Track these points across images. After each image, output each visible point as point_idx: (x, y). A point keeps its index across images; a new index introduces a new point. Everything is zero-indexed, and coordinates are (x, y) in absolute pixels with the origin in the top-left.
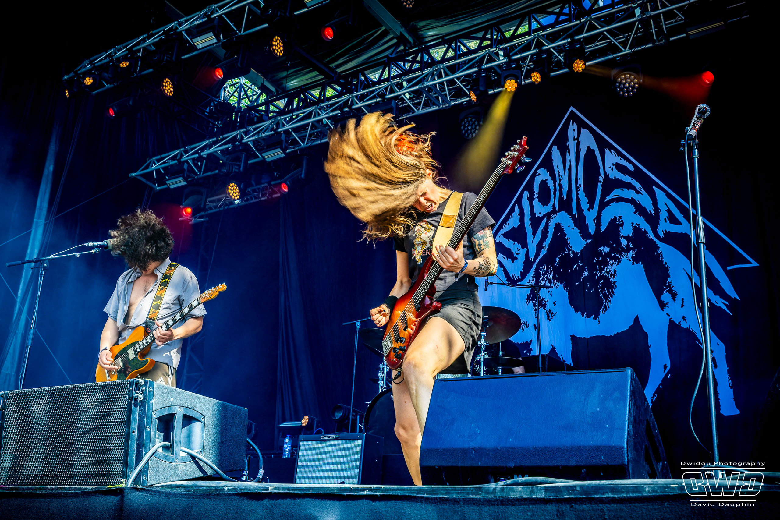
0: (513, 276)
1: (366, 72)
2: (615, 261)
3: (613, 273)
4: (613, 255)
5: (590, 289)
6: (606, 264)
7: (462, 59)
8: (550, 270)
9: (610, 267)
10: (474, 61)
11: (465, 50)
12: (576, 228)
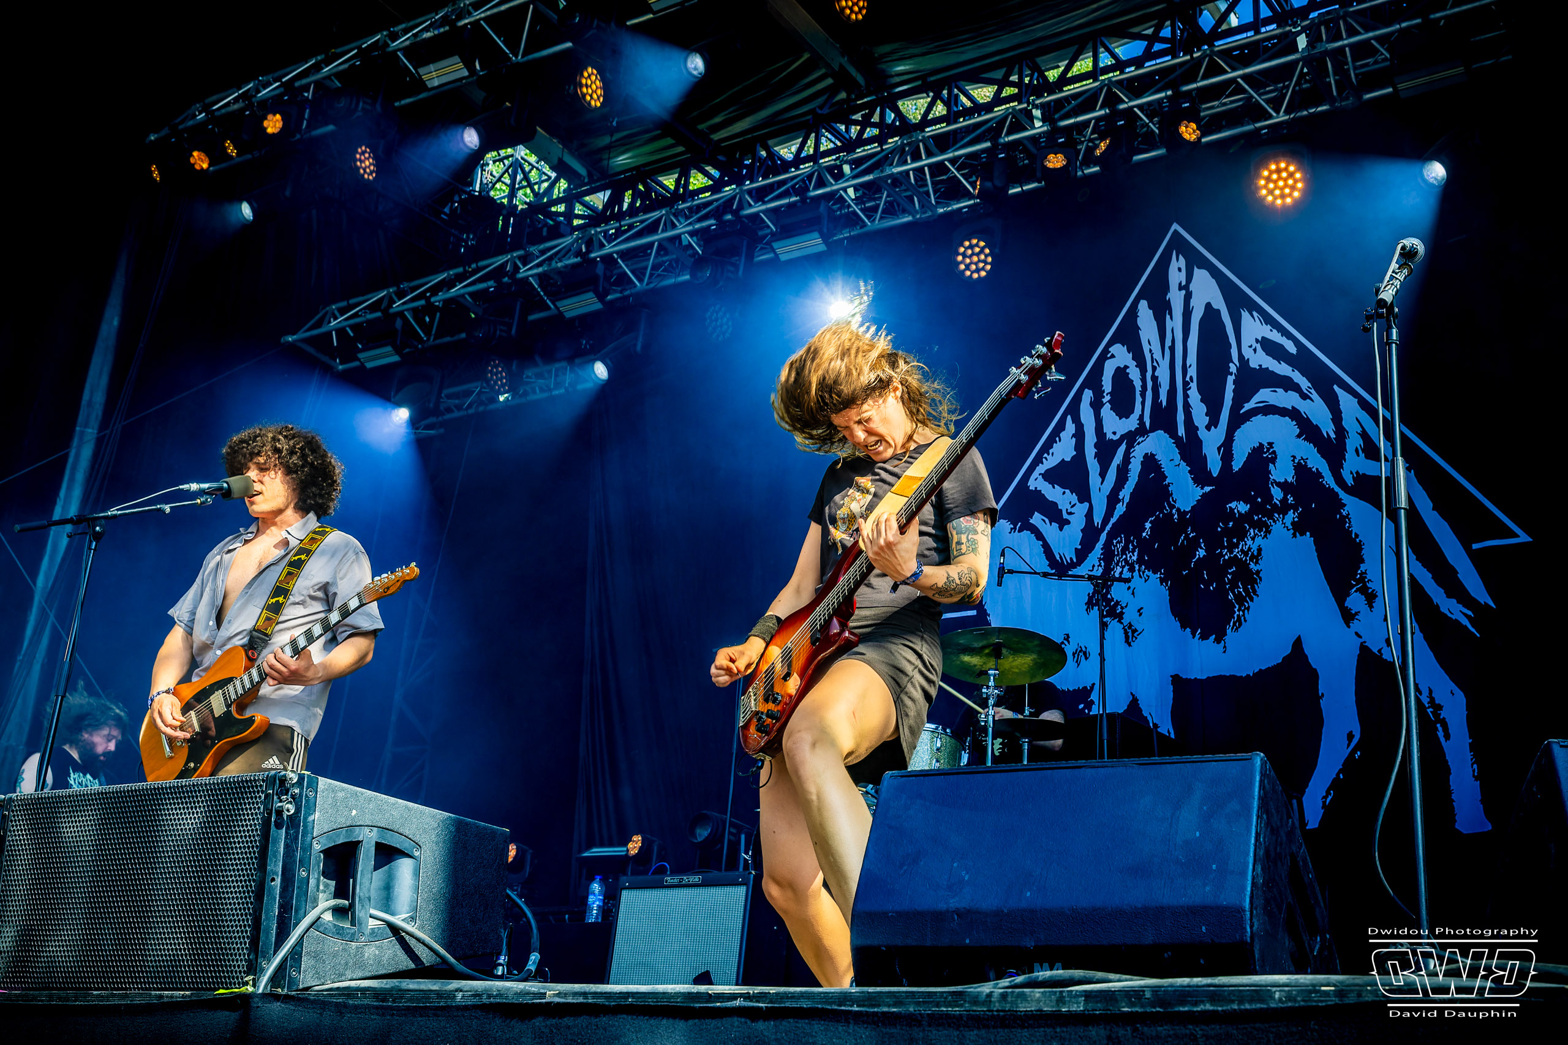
0: (1061, 557)
1: (770, 142)
2: (1260, 531)
3: (1255, 553)
4: (1256, 518)
5: (1208, 584)
6: (1242, 536)
7: (962, 123)
8: (1133, 545)
9: (1249, 542)
10: (983, 128)
11: (968, 104)
12: (1183, 464)
